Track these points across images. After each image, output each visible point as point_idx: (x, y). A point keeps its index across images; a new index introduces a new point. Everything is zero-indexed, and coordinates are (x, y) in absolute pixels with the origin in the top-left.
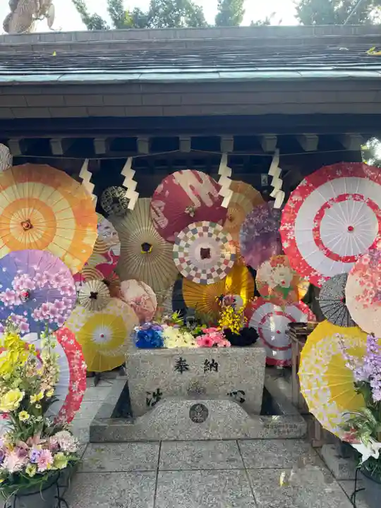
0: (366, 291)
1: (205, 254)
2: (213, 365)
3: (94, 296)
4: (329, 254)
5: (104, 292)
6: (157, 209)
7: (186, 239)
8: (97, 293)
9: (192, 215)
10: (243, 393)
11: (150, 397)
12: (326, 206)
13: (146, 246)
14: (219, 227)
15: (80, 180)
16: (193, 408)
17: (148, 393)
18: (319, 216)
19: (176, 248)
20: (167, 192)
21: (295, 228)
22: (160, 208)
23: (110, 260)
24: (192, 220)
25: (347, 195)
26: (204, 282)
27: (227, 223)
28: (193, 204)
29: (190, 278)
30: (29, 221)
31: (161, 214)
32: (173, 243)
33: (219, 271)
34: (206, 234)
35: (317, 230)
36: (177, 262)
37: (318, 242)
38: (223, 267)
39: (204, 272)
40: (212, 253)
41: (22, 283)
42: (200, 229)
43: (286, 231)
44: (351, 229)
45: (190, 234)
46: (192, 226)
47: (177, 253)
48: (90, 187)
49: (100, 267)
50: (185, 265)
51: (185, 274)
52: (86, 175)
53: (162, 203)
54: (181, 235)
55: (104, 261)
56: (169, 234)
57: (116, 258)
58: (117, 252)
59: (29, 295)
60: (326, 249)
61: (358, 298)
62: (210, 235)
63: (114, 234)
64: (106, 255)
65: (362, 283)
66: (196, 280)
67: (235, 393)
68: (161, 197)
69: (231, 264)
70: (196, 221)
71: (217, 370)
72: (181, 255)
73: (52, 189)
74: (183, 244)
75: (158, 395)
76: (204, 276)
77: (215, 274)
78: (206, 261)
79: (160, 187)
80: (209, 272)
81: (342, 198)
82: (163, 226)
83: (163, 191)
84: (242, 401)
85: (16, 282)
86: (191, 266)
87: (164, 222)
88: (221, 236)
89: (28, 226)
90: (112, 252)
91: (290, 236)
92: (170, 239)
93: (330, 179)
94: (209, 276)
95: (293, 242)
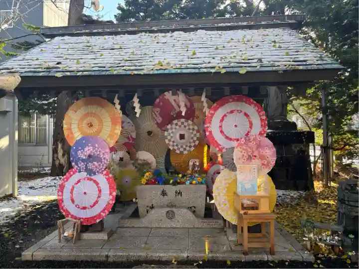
0: (243, 155)
1: (182, 137)
2: (180, 193)
3: (121, 159)
4: (227, 138)
5: (127, 157)
6: (156, 112)
7: (172, 129)
8: (123, 158)
9: (175, 116)
10: (195, 207)
11: (148, 208)
12: (225, 115)
13: (150, 133)
14: (190, 122)
15: (114, 104)
16: (168, 212)
17: (147, 206)
18: (222, 120)
19: (166, 134)
20: (161, 104)
21: (212, 126)
22: (157, 112)
23: (130, 140)
24: (175, 119)
25: (235, 110)
26: (181, 153)
27: (195, 120)
28: (175, 110)
29: (174, 150)
30: (91, 123)
31: (158, 115)
32: (165, 131)
33: (190, 147)
34: (183, 126)
35: (221, 127)
36: (167, 141)
37: (222, 132)
38: (193, 144)
39: (182, 147)
40: (186, 136)
41: (89, 150)
42: (179, 124)
43: (208, 127)
44: (236, 126)
45: (174, 126)
46: (175, 122)
47: (167, 136)
48: (118, 107)
49: (125, 144)
50: (171, 143)
51: (171, 148)
52: (117, 101)
53: (158, 109)
54: (169, 127)
55: (127, 140)
56: (162, 126)
57: (133, 139)
58: (134, 135)
59: (90, 156)
60: (225, 135)
61: (239, 159)
62: (185, 127)
63: (132, 126)
64: (128, 138)
65: (242, 152)
66: (178, 152)
67: (191, 208)
68: (158, 106)
69: (197, 143)
70: (177, 119)
71: (181, 196)
72: (169, 137)
73: (101, 108)
74: (170, 131)
75: (152, 207)
76: (182, 150)
77: (188, 148)
78: (183, 141)
79: (158, 100)
80: (184, 147)
81: (232, 112)
82: (159, 122)
83: (159, 103)
84: (194, 212)
85: (86, 149)
86: (175, 144)
87: (160, 120)
88: (191, 127)
89: (91, 125)
90: (131, 136)
91: (209, 129)
92: (163, 129)
93: (227, 103)
94: (185, 149)
95: (211, 132)
